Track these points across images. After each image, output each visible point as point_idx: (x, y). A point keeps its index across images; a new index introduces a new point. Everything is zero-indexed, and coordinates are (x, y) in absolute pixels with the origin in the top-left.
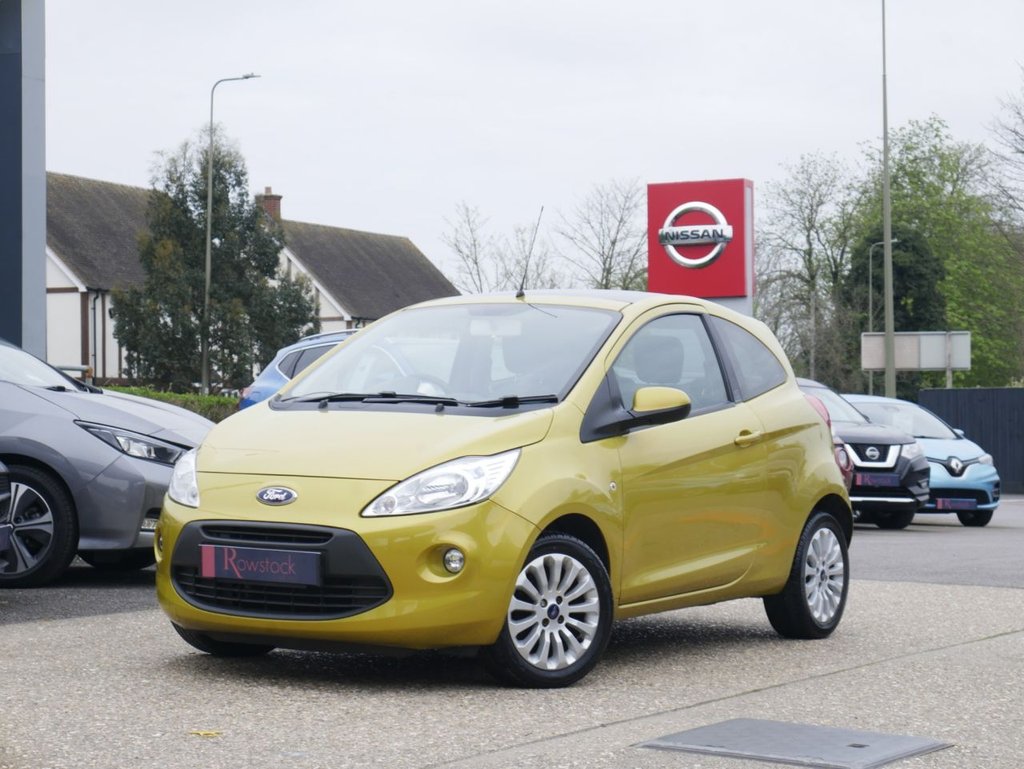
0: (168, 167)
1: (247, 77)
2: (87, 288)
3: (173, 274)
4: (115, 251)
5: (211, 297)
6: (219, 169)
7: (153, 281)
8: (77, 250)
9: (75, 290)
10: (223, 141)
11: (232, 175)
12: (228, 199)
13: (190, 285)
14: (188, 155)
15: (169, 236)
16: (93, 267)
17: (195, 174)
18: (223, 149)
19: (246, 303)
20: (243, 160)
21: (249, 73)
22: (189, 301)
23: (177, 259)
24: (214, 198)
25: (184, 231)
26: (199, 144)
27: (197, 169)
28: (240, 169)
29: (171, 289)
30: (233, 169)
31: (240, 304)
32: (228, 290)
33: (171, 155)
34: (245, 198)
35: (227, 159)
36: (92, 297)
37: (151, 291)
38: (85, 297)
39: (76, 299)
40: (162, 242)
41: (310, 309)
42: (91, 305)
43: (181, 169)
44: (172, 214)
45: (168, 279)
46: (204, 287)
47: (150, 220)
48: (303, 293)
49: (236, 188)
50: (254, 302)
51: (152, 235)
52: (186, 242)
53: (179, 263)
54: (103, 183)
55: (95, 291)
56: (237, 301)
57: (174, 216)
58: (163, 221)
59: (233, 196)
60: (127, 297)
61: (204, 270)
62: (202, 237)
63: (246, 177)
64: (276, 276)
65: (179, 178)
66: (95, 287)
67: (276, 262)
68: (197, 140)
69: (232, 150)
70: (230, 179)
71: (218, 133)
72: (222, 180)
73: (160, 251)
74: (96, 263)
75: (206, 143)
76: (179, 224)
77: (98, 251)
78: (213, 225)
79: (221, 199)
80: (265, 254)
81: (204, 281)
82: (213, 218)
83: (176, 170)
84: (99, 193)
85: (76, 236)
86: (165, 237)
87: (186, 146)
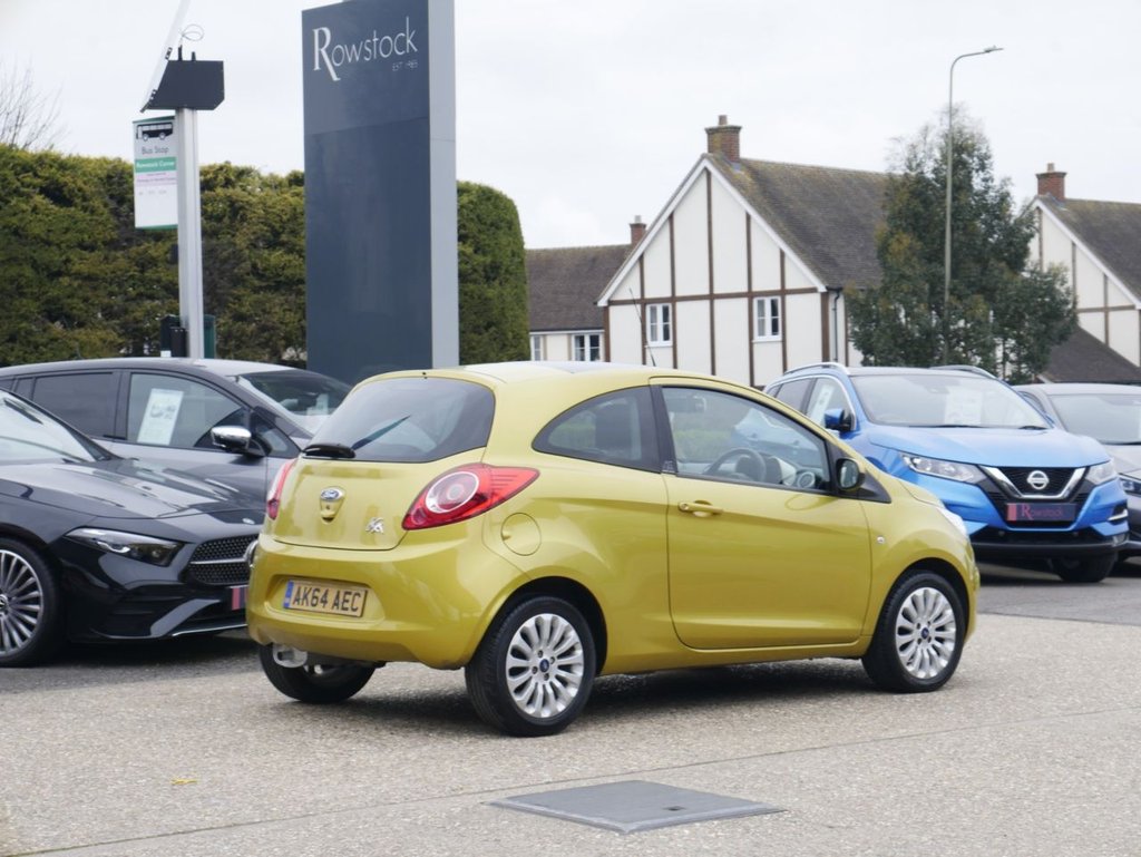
0: (906, 155)
1: (988, 51)
2: (827, 288)
3: (908, 272)
4: (861, 245)
5: (952, 293)
6: (962, 153)
7: (887, 279)
8: (819, 247)
9: (813, 290)
10: (966, 123)
11: (975, 159)
12: (971, 186)
13: (927, 281)
14: (928, 140)
15: (905, 230)
16: (835, 265)
17: (936, 160)
18: (966, 131)
19: (990, 299)
20: (987, 142)
21: (990, 46)
22: (926, 299)
23: (914, 254)
24: (954, 185)
25: (922, 223)
26: (940, 127)
27: (937, 154)
28: (984, 151)
29: (905, 286)
30: (976, 153)
31: (982, 300)
32: (970, 285)
33: (909, 141)
34: (990, 184)
35: (970, 142)
36: (832, 297)
37: (885, 289)
38: (825, 296)
39: (816, 299)
40: (897, 236)
41: (1066, 303)
42: (831, 306)
43: (921, 155)
44: (909, 204)
45: (903, 276)
46: (943, 283)
47: (887, 213)
48: (1057, 286)
49: (980, 172)
50: (998, 297)
51: (888, 229)
52: (924, 234)
53: (915, 259)
54: (855, 172)
55: (833, 290)
56: (979, 298)
57: (911, 207)
58: (900, 213)
59: (977, 182)
60: (861, 296)
61: (942, 264)
62: (941, 229)
63: (991, 160)
64: (1026, 268)
65: (918, 165)
66: (835, 287)
67: (1026, 252)
68: (937, 123)
69: (975, 132)
70: (974, 163)
71: (960, 114)
72: (964, 164)
73: (895, 246)
74: (839, 260)
75: (946, 127)
76: (916, 216)
77: (843, 247)
78: (953, 215)
79: (962, 186)
80: (1011, 244)
81: (943, 277)
82: (952, 207)
83: (915, 157)
84: (849, 183)
85: (820, 232)
86: (900, 231)
87: (926, 131)
